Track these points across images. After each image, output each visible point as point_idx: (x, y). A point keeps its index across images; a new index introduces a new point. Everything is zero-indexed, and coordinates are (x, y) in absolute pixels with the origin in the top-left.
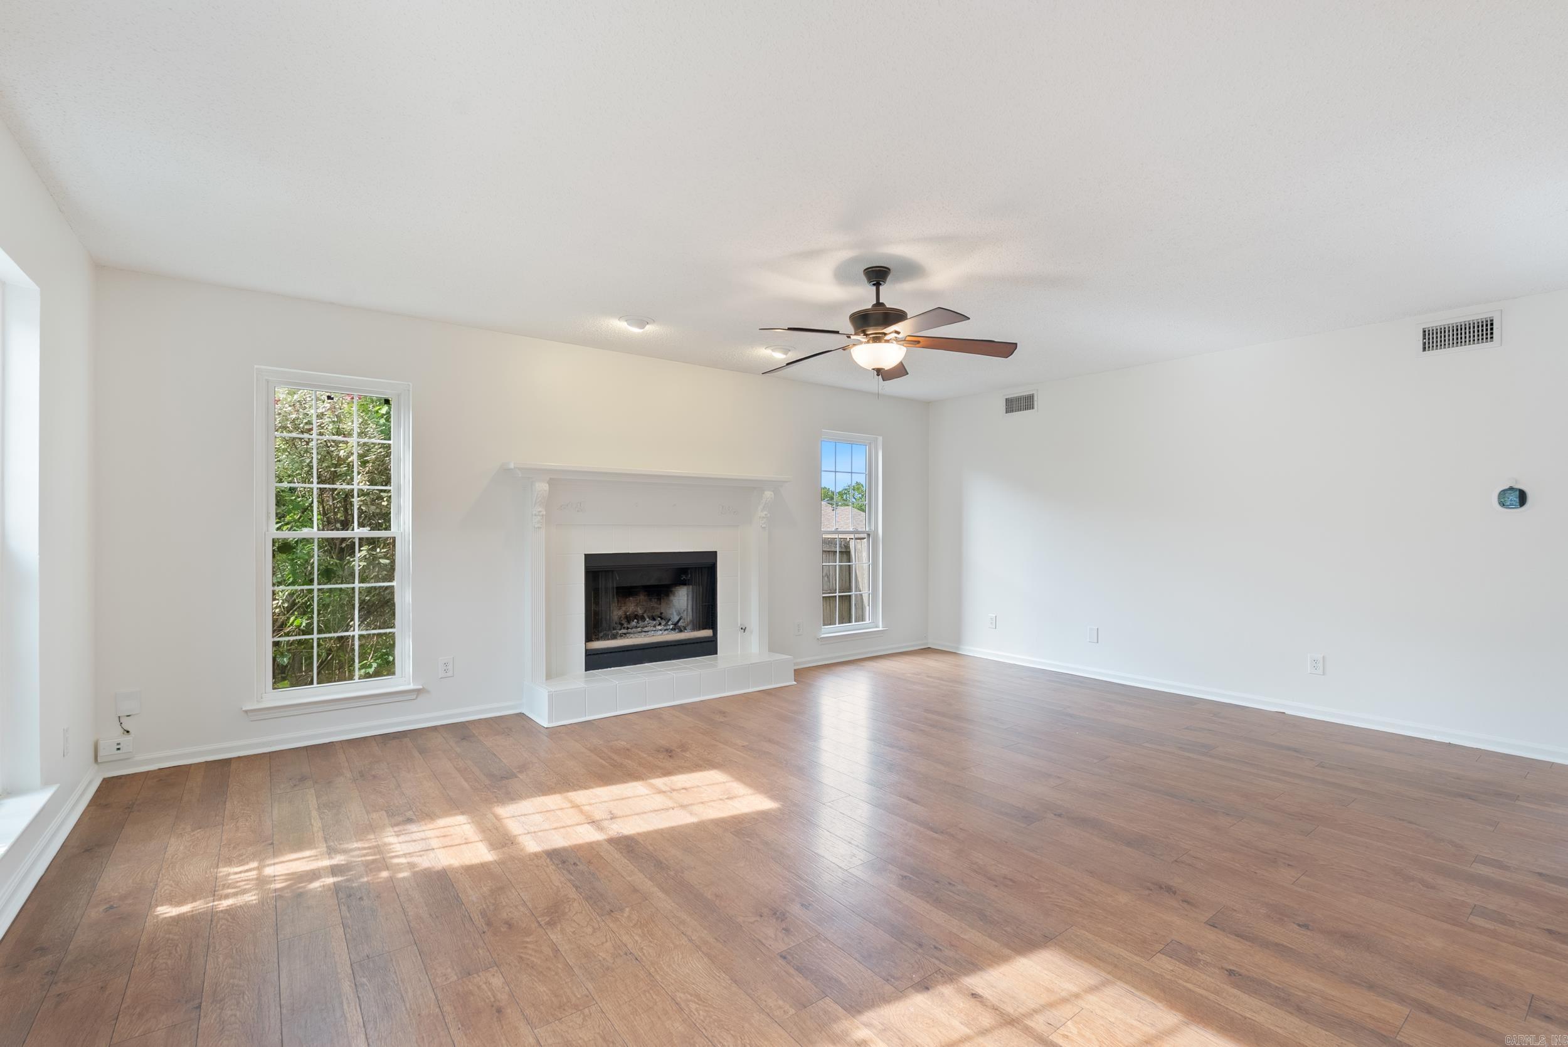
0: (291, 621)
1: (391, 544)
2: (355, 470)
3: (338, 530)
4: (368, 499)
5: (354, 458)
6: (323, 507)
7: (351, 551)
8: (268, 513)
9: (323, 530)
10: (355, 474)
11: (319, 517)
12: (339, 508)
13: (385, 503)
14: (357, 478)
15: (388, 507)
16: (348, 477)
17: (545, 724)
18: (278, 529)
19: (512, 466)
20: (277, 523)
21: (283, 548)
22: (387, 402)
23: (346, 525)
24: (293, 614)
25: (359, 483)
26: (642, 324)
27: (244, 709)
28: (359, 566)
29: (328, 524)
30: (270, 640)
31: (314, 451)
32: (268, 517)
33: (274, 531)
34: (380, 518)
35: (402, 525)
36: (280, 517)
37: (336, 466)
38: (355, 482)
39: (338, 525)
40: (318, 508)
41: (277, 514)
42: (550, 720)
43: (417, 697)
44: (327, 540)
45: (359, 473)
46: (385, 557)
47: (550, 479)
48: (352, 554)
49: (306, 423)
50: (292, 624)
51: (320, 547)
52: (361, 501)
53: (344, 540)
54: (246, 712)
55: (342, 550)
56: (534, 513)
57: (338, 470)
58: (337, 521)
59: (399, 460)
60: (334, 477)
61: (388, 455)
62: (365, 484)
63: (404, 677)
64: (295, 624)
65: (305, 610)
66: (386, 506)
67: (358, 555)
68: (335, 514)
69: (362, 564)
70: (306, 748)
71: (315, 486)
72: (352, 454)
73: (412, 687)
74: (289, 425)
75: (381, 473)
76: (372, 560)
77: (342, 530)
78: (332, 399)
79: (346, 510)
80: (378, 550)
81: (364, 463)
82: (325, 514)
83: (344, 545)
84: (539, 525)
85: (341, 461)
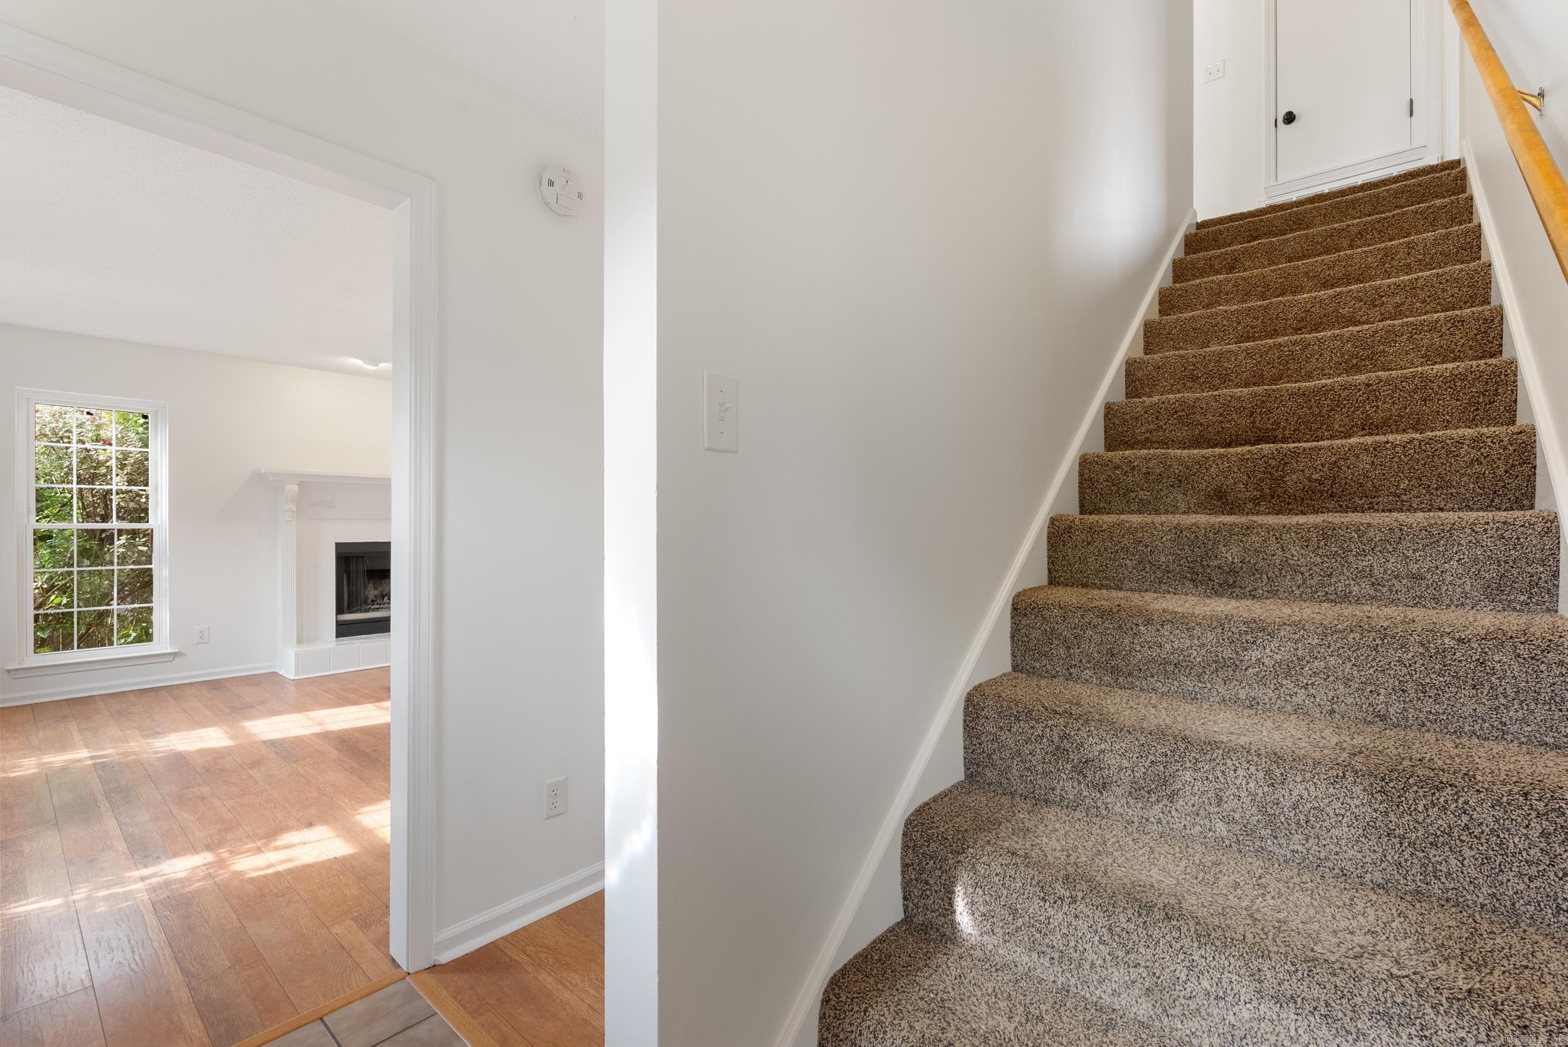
0: (51, 600)
1: (149, 535)
2: (114, 472)
3: (97, 522)
4: (127, 497)
5: (113, 463)
6: (83, 503)
7: (110, 539)
8: (29, 508)
9: (83, 522)
10: (114, 475)
11: (79, 511)
12: (99, 504)
13: (143, 500)
14: (115, 479)
15: (146, 503)
16: (106, 478)
17: (291, 676)
18: (37, 521)
19: (263, 471)
20: (37, 516)
21: (42, 538)
22: (145, 417)
23: (105, 518)
24: (53, 593)
25: (118, 483)
26: (375, 362)
27: (7, 668)
28: (118, 552)
29: (87, 516)
30: (31, 613)
31: (74, 456)
32: (29, 512)
33: (34, 523)
34: (140, 513)
35: (159, 518)
36: (39, 510)
37: (95, 468)
38: (114, 482)
39: (98, 519)
40: (78, 503)
41: (37, 509)
42: (297, 673)
43: (174, 659)
44: (86, 530)
45: (117, 475)
46: (144, 545)
47: (300, 482)
48: (112, 543)
49: (66, 431)
50: (52, 602)
51: (79, 537)
52: (121, 498)
53: (103, 531)
54: (9, 671)
55: (101, 540)
56: (285, 509)
57: (97, 471)
58: (96, 515)
59: (157, 464)
60: (93, 479)
61: (147, 460)
62: (123, 485)
63: (162, 641)
64: (55, 601)
65: (65, 590)
66: (145, 503)
67: (117, 543)
68: (95, 508)
69: (121, 550)
70: (67, 700)
71: (75, 487)
72: (111, 458)
73: (169, 650)
74: (48, 433)
75: (139, 474)
76: (130, 546)
77: (102, 522)
78: (92, 414)
79: (106, 506)
80: (138, 539)
81: (122, 467)
82: (84, 508)
83: (103, 536)
84: (290, 519)
85: (100, 464)
